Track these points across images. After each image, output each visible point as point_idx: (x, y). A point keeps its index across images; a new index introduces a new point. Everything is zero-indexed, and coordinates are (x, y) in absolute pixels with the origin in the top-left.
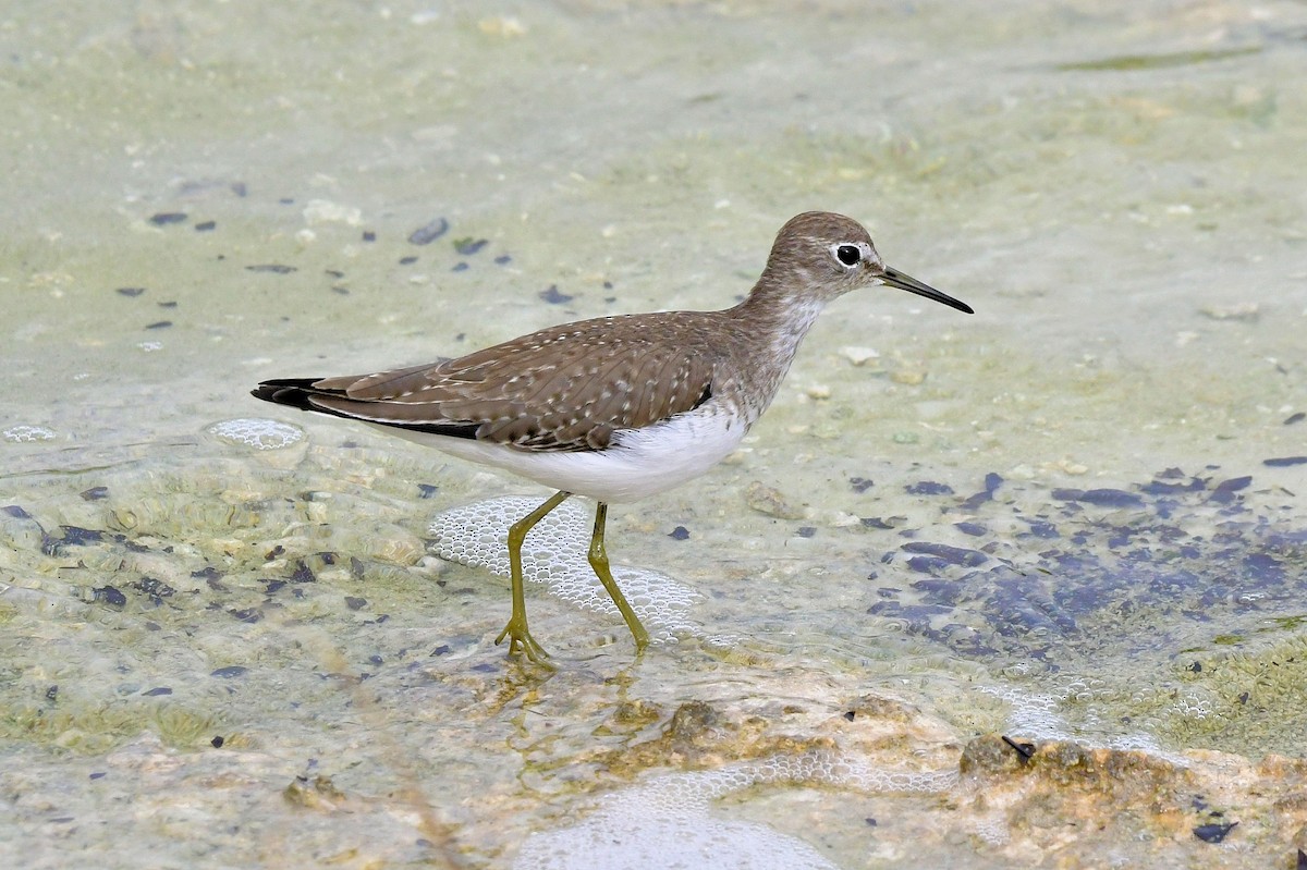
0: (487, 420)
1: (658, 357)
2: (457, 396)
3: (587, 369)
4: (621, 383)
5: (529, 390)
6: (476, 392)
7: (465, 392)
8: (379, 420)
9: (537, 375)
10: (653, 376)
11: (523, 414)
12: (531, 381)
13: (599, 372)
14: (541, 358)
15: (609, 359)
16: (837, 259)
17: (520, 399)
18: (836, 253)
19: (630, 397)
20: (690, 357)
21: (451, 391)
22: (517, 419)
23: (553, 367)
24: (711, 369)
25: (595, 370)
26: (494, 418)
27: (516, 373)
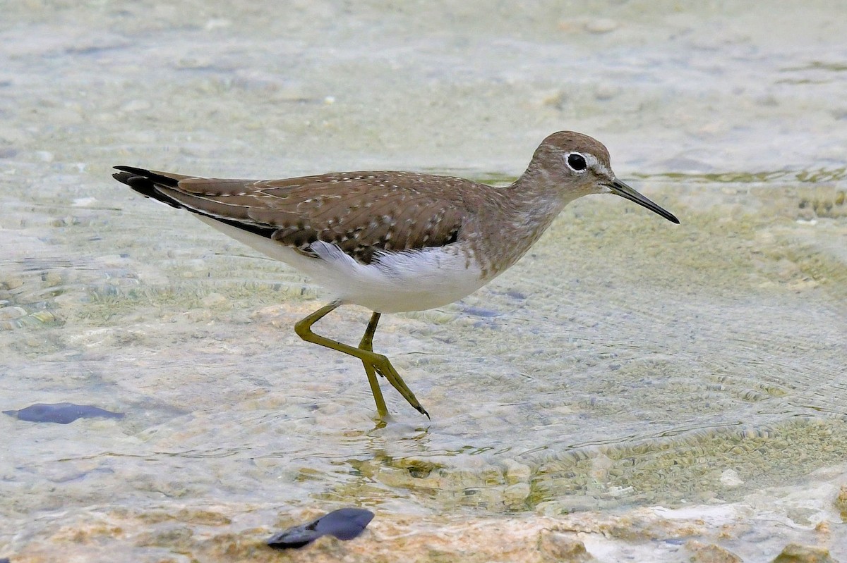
0: (281, 227)
1: (420, 204)
2: (263, 204)
3: (364, 203)
4: (387, 218)
5: (316, 210)
6: (279, 204)
7: (269, 203)
8: (200, 211)
9: (326, 201)
10: (412, 216)
11: (309, 227)
12: (320, 205)
13: (373, 207)
14: (334, 189)
15: (381, 199)
16: (568, 164)
17: (308, 216)
18: (567, 159)
19: (392, 230)
20: (446, 209)
21: (261, 201)
22: (303, 229)
23: (340, 197)
24: (461, 220)
25: (369, 205)
26: (287, 225)
27: (311, 196)
